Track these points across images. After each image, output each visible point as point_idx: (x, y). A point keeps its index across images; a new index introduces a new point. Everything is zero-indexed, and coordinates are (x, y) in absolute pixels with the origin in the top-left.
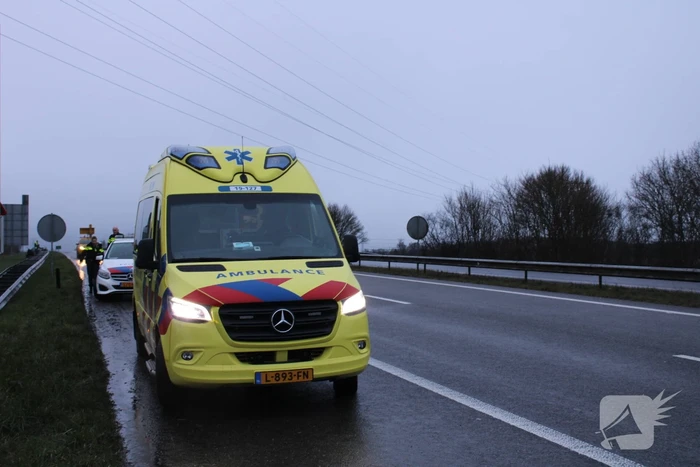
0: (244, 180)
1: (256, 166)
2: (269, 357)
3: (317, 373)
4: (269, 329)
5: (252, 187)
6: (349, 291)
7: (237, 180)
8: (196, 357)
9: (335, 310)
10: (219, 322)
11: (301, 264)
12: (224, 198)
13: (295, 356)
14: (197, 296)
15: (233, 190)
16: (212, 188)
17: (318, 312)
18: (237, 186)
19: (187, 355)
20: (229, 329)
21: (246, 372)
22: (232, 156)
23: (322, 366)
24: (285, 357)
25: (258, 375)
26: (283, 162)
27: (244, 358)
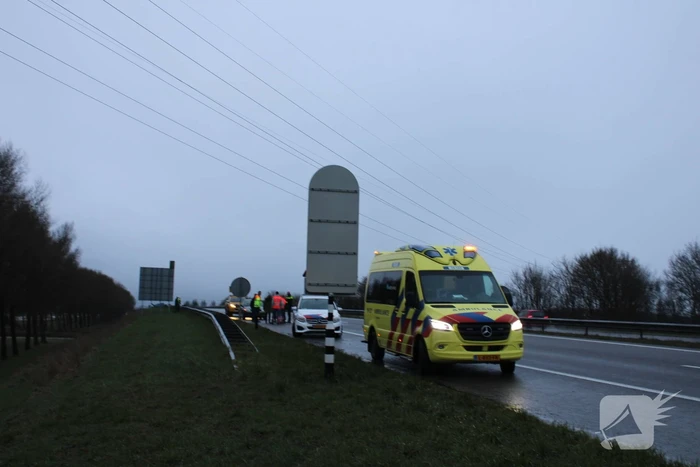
0: (455, 263)
1: (459, 256)
2: (479, 349)
3: (502, 357)
4: (481, 335)
5: (459, 267)
6: (515, 320)
7: (451, 264)
8: (446, 347)
9: (509, 328)
10: (457, 331)
11: (490, 306)
12: (446, 273)
13: (491, 348)
14: (447, 319)
15: (450, 269)
16: (440, 267)
17: (501, 328)
18: (452, 267)
19: (441, 346)
20: (461, 334)
21: (470, 355)
22: (447, 251)
23: (504, 354)
24: (486, 348)
25: (475, 356)
26: (472, 255)
27: (468, 348)
